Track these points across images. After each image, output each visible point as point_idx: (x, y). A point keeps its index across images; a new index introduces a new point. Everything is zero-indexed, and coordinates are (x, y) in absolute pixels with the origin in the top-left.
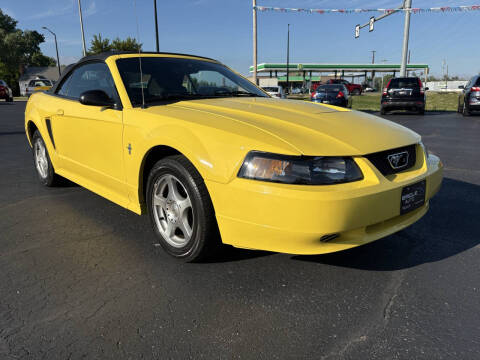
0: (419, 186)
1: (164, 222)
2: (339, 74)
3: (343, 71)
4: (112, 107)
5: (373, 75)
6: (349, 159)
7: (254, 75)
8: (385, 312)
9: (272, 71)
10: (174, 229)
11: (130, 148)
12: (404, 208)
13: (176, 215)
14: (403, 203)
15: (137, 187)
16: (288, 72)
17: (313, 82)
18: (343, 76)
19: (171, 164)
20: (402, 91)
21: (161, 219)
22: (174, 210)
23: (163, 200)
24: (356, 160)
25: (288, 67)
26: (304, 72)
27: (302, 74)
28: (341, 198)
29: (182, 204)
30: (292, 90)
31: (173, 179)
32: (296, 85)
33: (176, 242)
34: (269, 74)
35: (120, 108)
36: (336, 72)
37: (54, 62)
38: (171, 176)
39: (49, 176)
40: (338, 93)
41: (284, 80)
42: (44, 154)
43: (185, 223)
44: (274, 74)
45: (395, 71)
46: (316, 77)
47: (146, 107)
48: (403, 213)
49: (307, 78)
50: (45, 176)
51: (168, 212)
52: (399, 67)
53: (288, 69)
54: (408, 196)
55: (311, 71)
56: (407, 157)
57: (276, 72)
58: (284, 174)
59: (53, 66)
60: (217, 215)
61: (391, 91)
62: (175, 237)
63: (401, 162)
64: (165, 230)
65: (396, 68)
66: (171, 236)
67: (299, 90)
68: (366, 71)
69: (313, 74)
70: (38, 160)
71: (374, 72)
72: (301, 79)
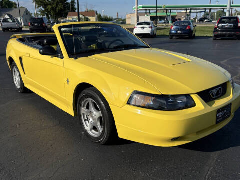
0: (228, 107)
1: (87, 122)
2: (188, 11)
3: (191, 10)
4: (57, 57)
5: (210, 11)
6: (188, 96)
7: (136, 12)
8: (205, 178)
9: (147, 10)
10: (92, 127)
11: (68, 81)
12: (218, 120)
13: (94, 120)
14: (217, 118)
15: (72, 102)
16: (157, 10)
17: (172, 17)
18: (191, 12)
19: (91, 93)
20: (227, 26)
21: (85, 120)
22: (92, 117)
23: (87, 110)
24: (192, 96)
25: (157, 7)
26: (167, 10)
27: (166, 11)
28: (183, 119)
29: (97, 114)
30: (159, 21)
31: (92, 101)
32: (162, 18)
33: (94, 134)
34: (145, 12)
35: (62, 58)
36: (187, 10)
37: (16, 5)
38: (91, 99)
39: (21, 88)
40: (187, 26)
41: (154, 15)
42: (18, 75)
43: (99, 124)
44: (148, 12)
45: (224, 9)
46: (175, 13)
47: (76, 59)
48: (217, 123)
49: (169, 14)
50: (19, 87)
51: (89, 118)
52: (226, 6)
53: (157, 9)
54: (221, 114)
55: (171, 10)
56: (222, 90)
57: (149, 10)
58: (152, 103)
59: (16, 8)
60: (116, 123)
61: (220, 25)
62: (93, 131)
63: (217, 94)
64: (88, 127)
65: (224, 7)
66: (91, 130)
67: (163, 22)
68: (206, 9)
69: (172, 11)
70: (15, 78)
71: (210, 10)
72: (165, 14)
